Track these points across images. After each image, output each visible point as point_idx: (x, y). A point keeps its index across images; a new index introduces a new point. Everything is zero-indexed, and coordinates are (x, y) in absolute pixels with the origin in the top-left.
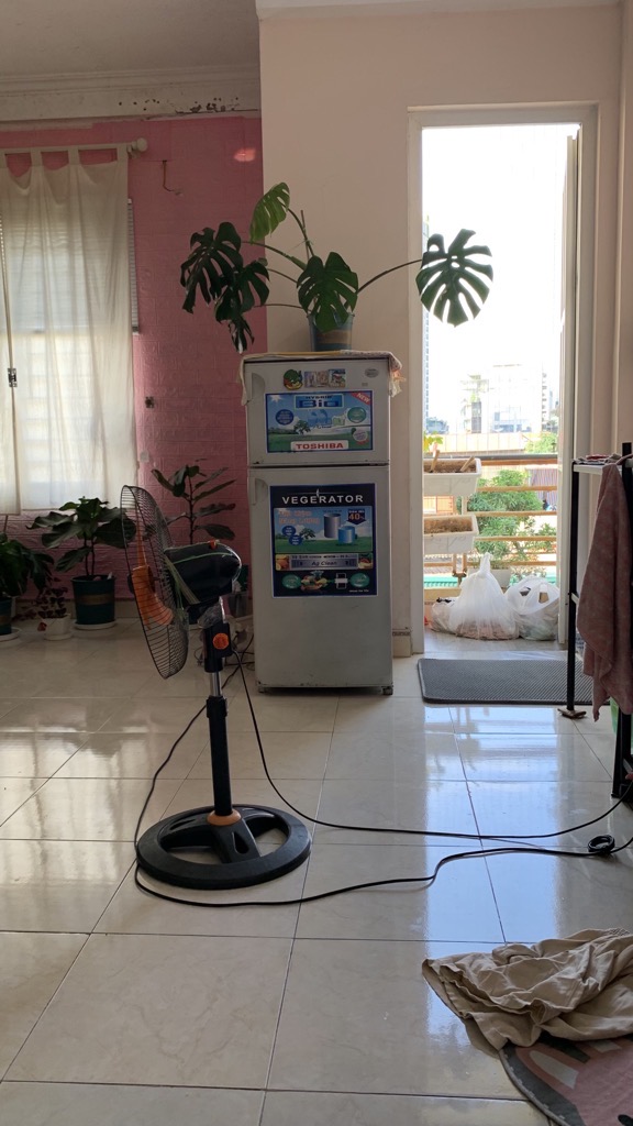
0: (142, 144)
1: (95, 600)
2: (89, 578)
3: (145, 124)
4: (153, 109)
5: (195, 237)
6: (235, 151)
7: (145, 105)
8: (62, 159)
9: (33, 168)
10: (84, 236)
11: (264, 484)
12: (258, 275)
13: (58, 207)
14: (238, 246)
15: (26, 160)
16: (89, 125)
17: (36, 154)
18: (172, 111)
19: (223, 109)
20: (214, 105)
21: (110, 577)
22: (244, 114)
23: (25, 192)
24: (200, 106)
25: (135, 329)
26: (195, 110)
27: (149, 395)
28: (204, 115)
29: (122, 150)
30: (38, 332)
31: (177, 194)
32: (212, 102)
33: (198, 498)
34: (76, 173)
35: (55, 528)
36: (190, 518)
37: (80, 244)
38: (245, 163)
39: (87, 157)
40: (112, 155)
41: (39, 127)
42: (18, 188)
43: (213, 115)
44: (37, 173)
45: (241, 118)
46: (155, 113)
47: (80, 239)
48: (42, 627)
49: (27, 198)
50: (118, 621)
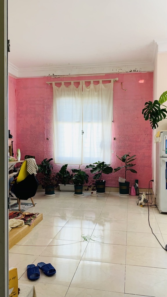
0: (117, 79)
1: (101, 187)
2: (99, 181)
3: (118, 75)
4: (120, 71)
5: (146, 103)
6: (139, 80)
7: (119, 70)
8: (98, 82)
9: (91, 85)
10: (102, 100)
11: (164, 161)
12: (163, 112)
13: (96, 93)
14: (160, 106)
15: (89, 83)
16: (104, 75)
17: (92, 81)
18: (125, 72)
19: (137, 71)
20: (135, 70)
21: (104, 181)
22: (142, 72)
23: (88, 90)
24: (132, 71)
25: (113, 122)
26: (131, 71)
27: (114, 137)
28: (133, 72)
29: (112, 80)
30: (89, 122)
31: (125, 90)
32: (135, 69)
33: (128, 162)
34: (101, 85)
35: (93, 168)
36: (126, 167)
37: (101, 102)
38: (141, 83)
39: (104, 82)
40: (110, 82)
41: (92, 75)
42: (87, 89)
43: (135, 72)
44: (92, 86)
45: (141, 73)
46: (120, 72)
47: (101, 101)
48: (92, 193)
49: (89, 91)
50: (106, 192)
